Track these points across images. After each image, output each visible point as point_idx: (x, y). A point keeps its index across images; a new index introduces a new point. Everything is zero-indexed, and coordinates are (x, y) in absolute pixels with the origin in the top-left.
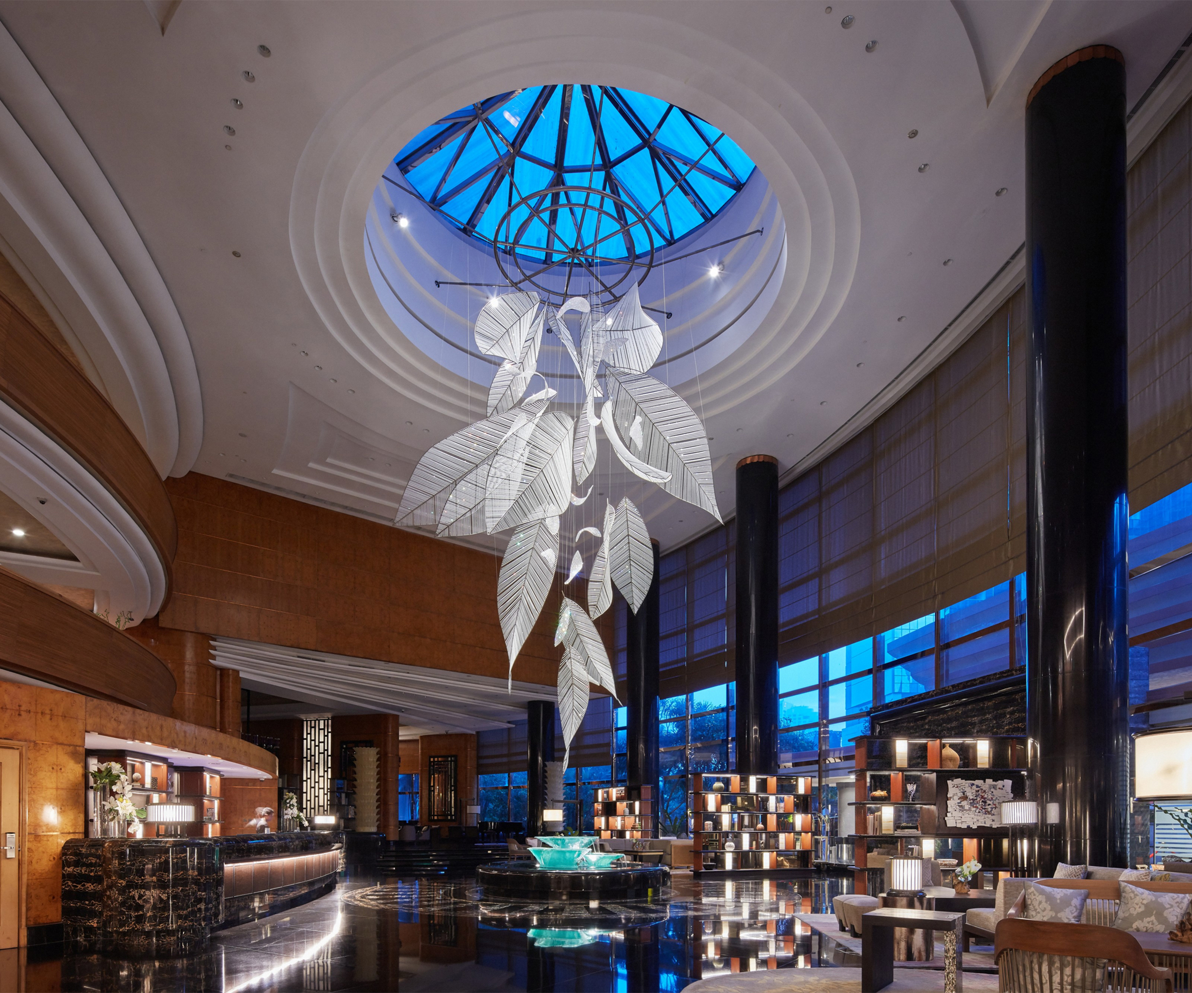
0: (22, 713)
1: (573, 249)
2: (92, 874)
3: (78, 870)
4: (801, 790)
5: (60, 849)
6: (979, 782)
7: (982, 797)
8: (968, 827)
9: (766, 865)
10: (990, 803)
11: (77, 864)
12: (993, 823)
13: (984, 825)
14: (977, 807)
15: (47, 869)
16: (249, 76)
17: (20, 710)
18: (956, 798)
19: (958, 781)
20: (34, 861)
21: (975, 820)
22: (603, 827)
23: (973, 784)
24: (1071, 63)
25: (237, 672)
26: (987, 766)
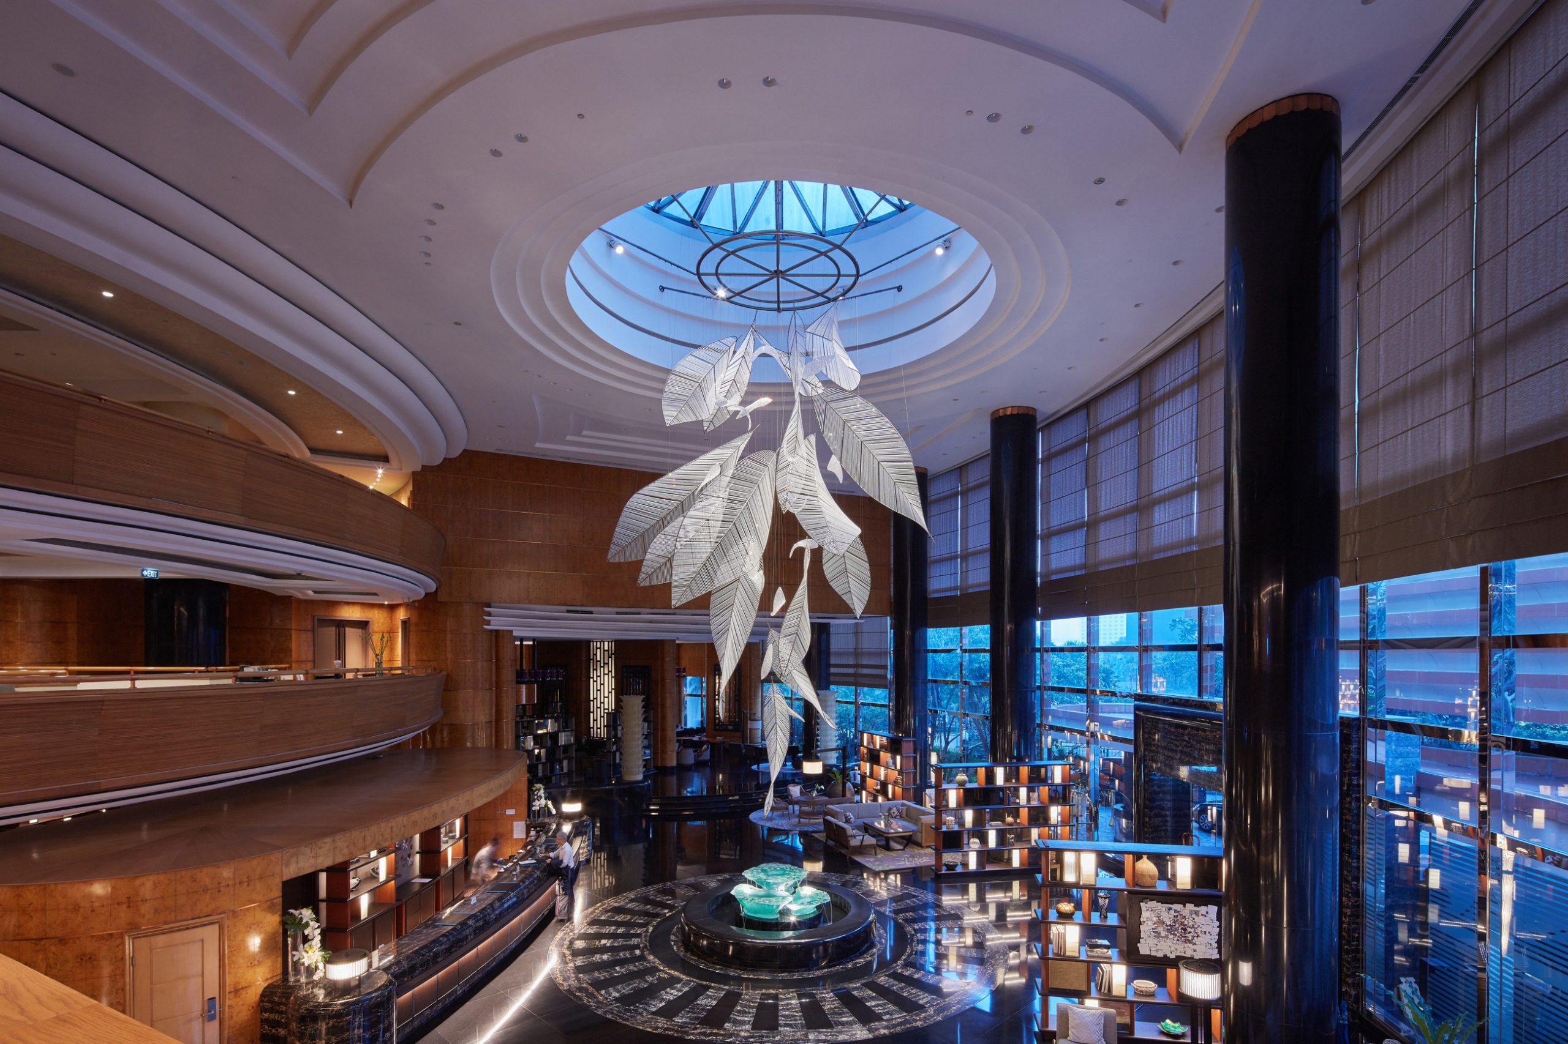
0: (222, 889)
1: (775, 271)
2: (283, 1021)
3: (272, 1016)
4: (1058, 779)
5: (258, 997)
6: (1177, 907)
7: (1182, 923)
8: (1165, 956)
9: (1016, 863)
10: (1192, 930)
11: (271, 1011)
12: (1195, 954)
13: (1183, 955)
14: (1175, 935)
15: (246, 1018)
16: (432, 223)
17: (219, 888)
18: (1150, 923)
19: (1153, 904)
20: (234, 1015)
21: (1173, 949)
22: (868, 774)
23: (1170, 909)
24: (1268, 115)
25: (511, 631)
26: (1188, 887)
